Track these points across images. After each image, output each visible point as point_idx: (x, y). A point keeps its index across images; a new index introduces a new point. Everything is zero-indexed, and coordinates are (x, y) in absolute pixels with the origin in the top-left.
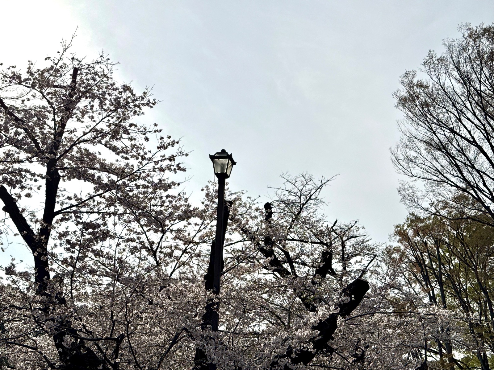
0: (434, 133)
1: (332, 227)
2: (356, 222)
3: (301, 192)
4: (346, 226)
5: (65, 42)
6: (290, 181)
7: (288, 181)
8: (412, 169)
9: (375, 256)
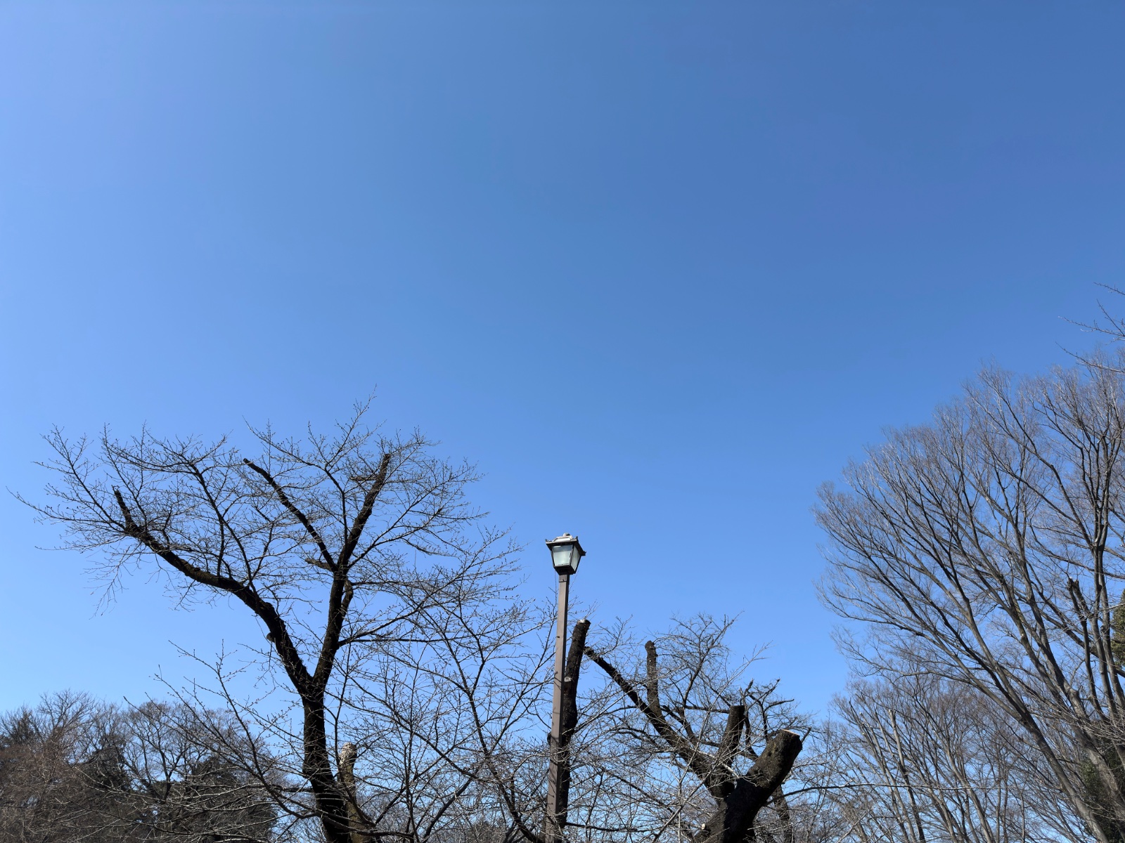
0: (869, 558)
1: (747, 690)
2: (778, 681)
3: (700, 638)
4: (765, 687)
5: (359, 404)
6: (683, 624)
7: (682, 624)
8: (845, 607)
9: (810, 729)
